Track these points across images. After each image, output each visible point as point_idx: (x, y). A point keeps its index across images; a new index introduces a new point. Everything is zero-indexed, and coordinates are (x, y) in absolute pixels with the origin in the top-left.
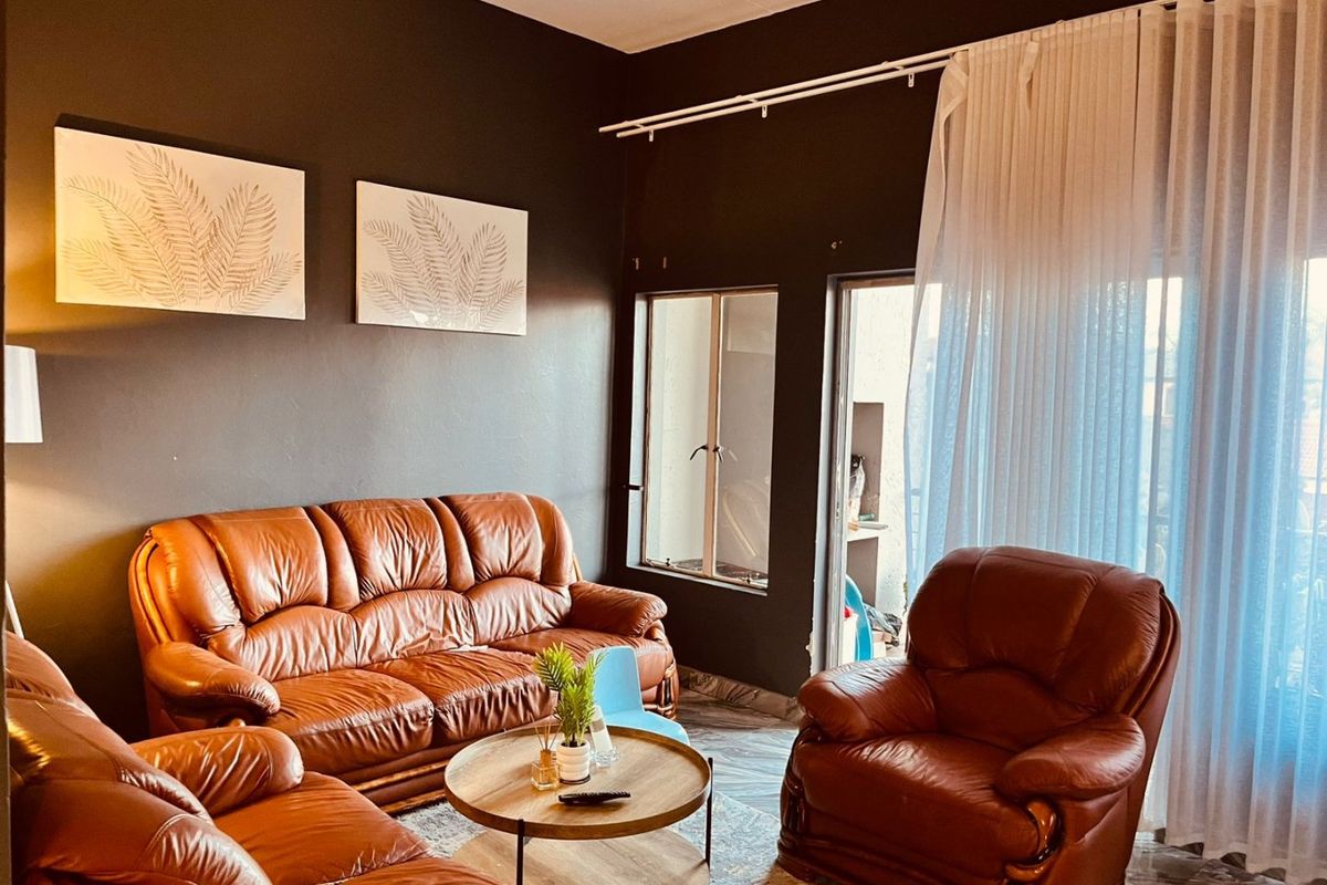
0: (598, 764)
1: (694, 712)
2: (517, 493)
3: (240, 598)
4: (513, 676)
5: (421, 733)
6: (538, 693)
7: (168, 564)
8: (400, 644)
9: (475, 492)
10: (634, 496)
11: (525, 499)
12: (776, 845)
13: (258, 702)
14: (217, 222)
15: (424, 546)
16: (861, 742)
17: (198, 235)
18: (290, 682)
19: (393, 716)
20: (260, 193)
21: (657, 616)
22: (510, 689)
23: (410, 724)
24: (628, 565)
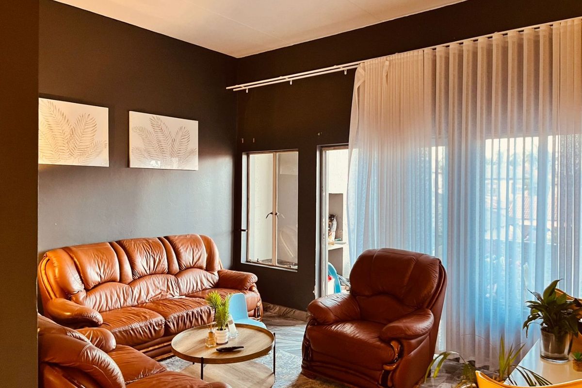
0: (231, 337)
1: (269, 320)
2: (194, 234)
3: (84, 280)
4: (196, 307)
5: (160, 330)
6: (206, 314)
7: (55, 267)
8: (150, 296)
9: (178, 234)
10: (243, 234)
11: (199, 237)
12: (301, 367)
13: (94, 320)
14: (73, 129)
15: (158, 256)
16: (331, 324)
17: (65, 135)
18: (105, 313)
19: (149, 324)
20: (90, 117)
21: (254, 281)
22: (195, 312)
23: (155, 327)
24: (242, 262)
